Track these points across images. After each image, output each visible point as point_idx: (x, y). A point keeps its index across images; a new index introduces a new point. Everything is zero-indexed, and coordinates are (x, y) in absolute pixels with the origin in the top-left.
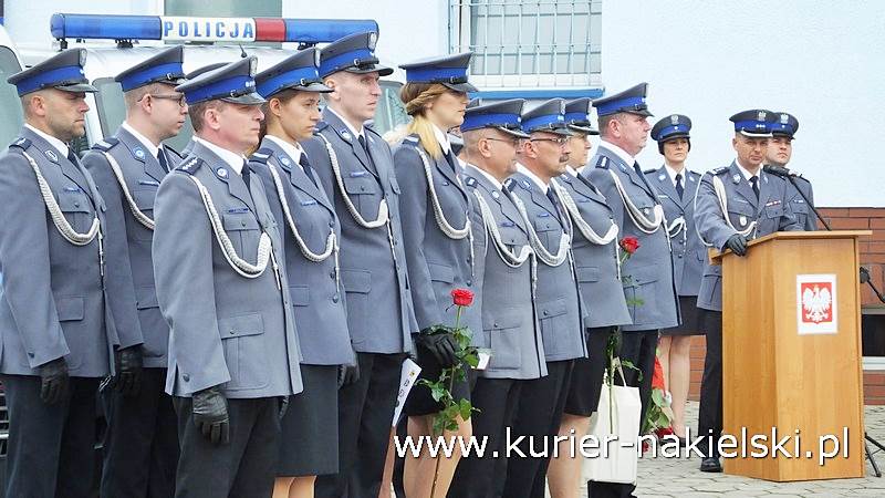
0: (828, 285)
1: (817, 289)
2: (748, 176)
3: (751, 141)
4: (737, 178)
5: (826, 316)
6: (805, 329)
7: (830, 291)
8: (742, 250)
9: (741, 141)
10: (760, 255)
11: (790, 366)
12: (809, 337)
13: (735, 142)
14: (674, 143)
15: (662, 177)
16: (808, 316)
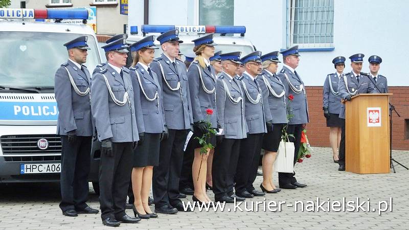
0: (378, 111)
1: (374, 112)
2: (356, 75)
3: (357, 64)
4: (352, 76)
5: (377, 121)
6: (370, 125)
7: (379, 112)
8: (349, 99)
9: (354, 64)
10: (355, 101)
11: (364, 136)
12: (371, 128)
13: (351, 65)
14: (339, 65)
15: (335, 76)
16: (371, 121)
